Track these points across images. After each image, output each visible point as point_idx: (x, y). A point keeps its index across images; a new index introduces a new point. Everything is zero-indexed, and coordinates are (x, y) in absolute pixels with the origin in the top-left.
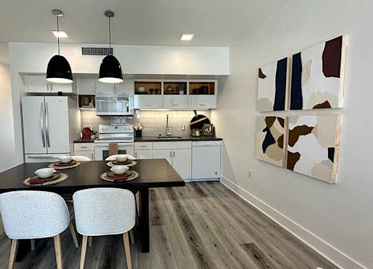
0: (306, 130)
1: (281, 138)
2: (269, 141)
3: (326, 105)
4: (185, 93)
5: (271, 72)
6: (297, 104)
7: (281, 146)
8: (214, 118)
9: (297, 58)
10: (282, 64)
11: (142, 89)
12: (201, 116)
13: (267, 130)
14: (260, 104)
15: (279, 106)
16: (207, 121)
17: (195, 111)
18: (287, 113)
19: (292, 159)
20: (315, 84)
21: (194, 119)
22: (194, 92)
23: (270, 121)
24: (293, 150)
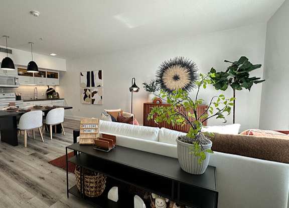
0: (96, 92)
1: (89, 96)
2: (86, 96)
3: (100, 86)
4: (45, 77)
5: (85, 75)
6: (93, 85)
7: (90, 97)
8: (57, 90)
9: (92, 72)
10: (88, 73)
11: (21, 73)
12: (51, 89)
13: (85, 93)
14: (81, 84)
15: (88, 85)
16: (54, 91)
17: (48, 86)
18: (91, 88)
19: (93, 100)
20: (97, 80)
21: (48, 90)
22: (48, 77)
23: (86, 90)
24: (93, 98)
